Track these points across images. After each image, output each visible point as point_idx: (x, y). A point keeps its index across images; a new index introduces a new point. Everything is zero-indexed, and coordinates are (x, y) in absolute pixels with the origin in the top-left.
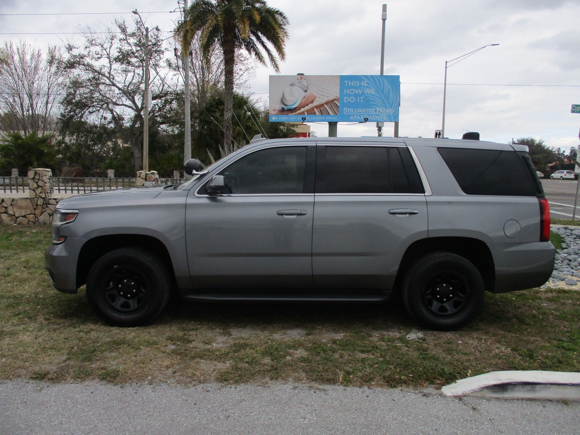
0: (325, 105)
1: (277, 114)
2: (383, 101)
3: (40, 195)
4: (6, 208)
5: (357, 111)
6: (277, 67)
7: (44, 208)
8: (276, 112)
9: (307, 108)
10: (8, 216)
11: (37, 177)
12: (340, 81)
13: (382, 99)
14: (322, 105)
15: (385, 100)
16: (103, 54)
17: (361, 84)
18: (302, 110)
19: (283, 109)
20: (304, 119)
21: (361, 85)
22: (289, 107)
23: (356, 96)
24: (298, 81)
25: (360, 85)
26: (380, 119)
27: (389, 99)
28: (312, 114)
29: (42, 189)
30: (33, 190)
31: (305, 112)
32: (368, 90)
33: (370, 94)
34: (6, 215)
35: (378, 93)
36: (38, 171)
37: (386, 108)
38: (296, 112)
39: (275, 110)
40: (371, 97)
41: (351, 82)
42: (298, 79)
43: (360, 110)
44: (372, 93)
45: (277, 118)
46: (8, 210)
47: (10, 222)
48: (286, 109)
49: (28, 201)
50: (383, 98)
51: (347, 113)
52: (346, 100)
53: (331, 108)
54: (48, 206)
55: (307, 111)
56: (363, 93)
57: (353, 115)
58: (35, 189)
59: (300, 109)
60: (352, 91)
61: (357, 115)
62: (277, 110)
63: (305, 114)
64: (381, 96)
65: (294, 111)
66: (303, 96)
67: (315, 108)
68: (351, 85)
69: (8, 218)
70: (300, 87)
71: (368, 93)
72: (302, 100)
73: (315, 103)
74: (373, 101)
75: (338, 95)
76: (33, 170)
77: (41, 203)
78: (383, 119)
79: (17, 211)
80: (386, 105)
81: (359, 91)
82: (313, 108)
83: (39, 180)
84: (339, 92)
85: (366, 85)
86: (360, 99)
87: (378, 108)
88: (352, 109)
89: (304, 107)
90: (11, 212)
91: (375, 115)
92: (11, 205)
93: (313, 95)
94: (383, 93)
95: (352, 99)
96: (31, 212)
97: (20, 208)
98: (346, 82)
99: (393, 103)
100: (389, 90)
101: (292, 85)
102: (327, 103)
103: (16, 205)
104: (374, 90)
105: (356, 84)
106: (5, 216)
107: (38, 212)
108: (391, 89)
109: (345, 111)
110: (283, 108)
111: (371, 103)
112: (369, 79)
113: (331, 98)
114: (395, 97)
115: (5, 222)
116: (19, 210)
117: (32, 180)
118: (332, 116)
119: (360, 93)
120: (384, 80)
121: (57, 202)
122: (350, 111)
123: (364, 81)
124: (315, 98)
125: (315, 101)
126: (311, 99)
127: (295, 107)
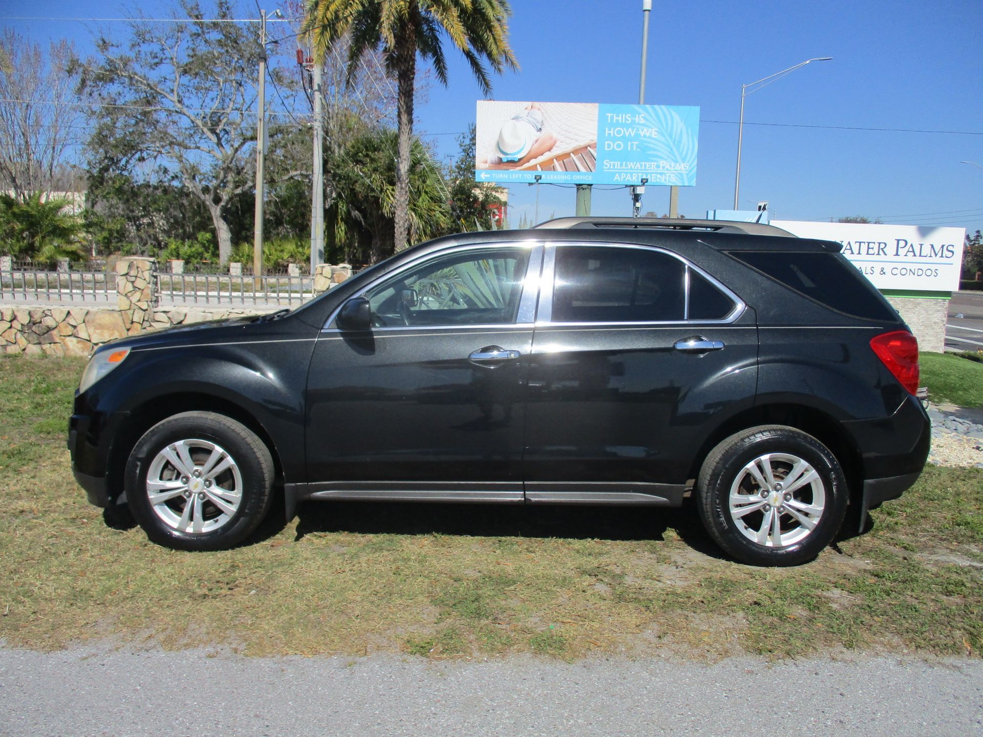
0: (572, 154)
1: (490, 169)
2: (672, 149)
3: (139, 304)
4: (75, 327)
5: (626, 165)
6: (487, 85)
7: (145, 328)
8: (487, 165)
9: (541, 159)
10: (78, 342)
11: (133, 273)
12: (599, 113)
13: (668, 146)
14: (567, 155)
15: (674, 149)
16: (164, 57)
17: (634, 119)
18: (533, 162)
19: (500, 161)
20: (538, 178)
21: (633, 122)
22: (510, 158)
23: (624, 139)
24: (527, 111)
25: (632, 120)
26: (665, 180)
27: (682, 145)
28: (550, 170)
29: (142, 294)
30: (126, 295)
31: (538, 166)
32: (645, 130)
33: (650, 137)
34: (75, 340)
35: (663, 135)
36: (135, 262)
37: (676, 162)
38: (522, 165)
39: (486, 162)
40: (649, 143)
41: (618, 116)
42: (526, 108)
43: (631, 165)
44: (653, 136)
45: (489, 176)
46: (77, 331)
47: (83, 352)
48: (505, 160)
49: (116, 315)
50: (672, 145)
51: (608, 169)
52: (608, 146)
53: (583, 160)
54: (152, 324)
55: (541, 165)
56: (637, 136)
57: (620, 174)
58: (129, 295)
59: (528, 162)
60: (619, 132)
61: (627, 173)
62: (489, 161)
63: (537, 170)
64: (667, 140)
65: (518, 164)
66: (535, 138)
67: (555, 160)
68: (617, 121)
69: (77, 345)
70: (530, 123)
71: (645, 136)
72: (533, 145)
73: (556, 152)
74: (654, 150)
75: (595, 138)
76: (126, 260)
77: (140, 318)
78: (669, 181)
79: (95, 332)
80: (675, 156)
81: (631, 132)
82: (551, 160)
83: (136, 277)
84: (596, 132)
85: (643, 121)
86: (632, 145)
87: (661, 162)
88: (618, 163)
89: (536, 158)
90: (83, 335)
91: (657, 173)
92: (84, 322)
93: (551, 138)
94: (670, 136)
95: (619, 146)
96: (121, 335)
97: (101, 327)
98: (610, 115)
99: (687, 153)
100: (681, 131)
101: (516, 118)
102: (575, 152)
103: (93, 321)
104: (655, 131)
105: (626, 119)
106: (72, 341)
107: (133, 334)
108: (684, 130)
109: (606, 166)
110: (501, 159)
111: (651, 152)
112: (648, 112)
113: (583, 144)
114: (690, 144)
115: (73, 354)
116: (99, 331)
117: (124, 277)
118: (584, 174)
119: (633, 134)
120: (674, 113)
121: (169, 318)
122: (614, 165)
123: (639, 114)
124: (555, 142)
125: (554, 148)
126: (548, 144)
127: (519, 156)
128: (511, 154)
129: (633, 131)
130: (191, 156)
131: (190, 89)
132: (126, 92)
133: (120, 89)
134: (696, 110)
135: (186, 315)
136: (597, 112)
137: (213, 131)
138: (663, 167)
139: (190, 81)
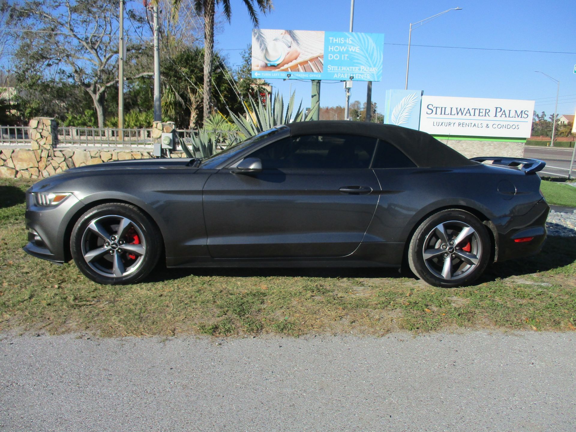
0: (309, 62)
1: (260, 70)
2: (368, 59)
3: (45, 146)
4: (5, 160)
5: (341, 68)
6: (257, 21)
7: (49, 161)
8: (259, 68)
9: (291, 64)
10: (8, 170)
11: (41, 127)
12: (325, 37)
13: (366, 57)
14: (306, 62)
15: (369, 59)
18: (286, 66)
20: (289, 76)
21: (345, 43)
22: (272, 63)
23: (340, 53)
24: (282, 36)
25: (344, 42)
26: (364, 77)
27: (374, 57)
28: (296, 71)
29: (46, 140)
30: (37, 141)
31: (289, 69)
32: (352, 47)
33: (355, 52)
34: (5, 168)
35: (362, 50)
36: (42, 120)
37: (370, 67)
38: (279, 68)
39: (258, 66)
40: (354, 55)
41: (336, 39)
42: (282, 34)
43: (344, 68)
44: (357, 51)
45: (259, 74)
46: (7, 163)
47: (11, 175)
48: (269, 65)
49: (31, 153)
50: (368, 56)
51: (331, 71)
52: (330, 57)
53: (315, 65)
54: (54, 158)
55: (291, 68)
56: (347, 51)
57: (337, 73)
58: (38, 140)
59: (283, 66)
60: (337, 49)
62: (260, 66)
63: (288, 71)
64: (365, 54)
65: (277, 67)
66: (287, 52)
67: (299, 65)
68: (336, 42)
69: (7, 171)
70: (284, 42)
71: (352, 51)
72: (286, 56)
73: (299, 60)
74: (357, 59)
76: (36, 119)
77: (45, 155)
78: (366, 78)
79: (18, 164)
80: (369, 64)
81: (343, 49)
82: (297, 65)
83: (43, 130)
84: (323, 49)
85: (351, 42)
86: (344, 57)
87: (361, 67)
88: (336, 67)
89: (287, 64)
90: (11, 165)
91: (359, 74)
92: (11, 157)
93: (297, 52)
94: (367, 51)
95: (336, 57)
96: (34, 165)
97: (22, 160)
98: (331, 38)
99: (376, 62)
100: (373, 48)
101: (276, 40)
102: (311, 60)
103: (17, 157)
104: (358, 48)
105: (341, 41)
106: (3, 169)
107: (42, 165)
108: (375, 48)
109: (329, 69)
110: (267, 64)
111: (356, 61)
112: (354, 37)
113: (315, 55)
114: (379, 56)
115: (4, 177)
116: (21, 163)
117: (35, 130)
118: (316, 74)
119: (345, 50)
120: (369, 37)
121: (64, 155)
122: (334, 69)
123: (349, 38)
124: (299, 54)
125: (298, 58)
126: (294, 56)
127: (278, 63)
128: (273, 61)
129: (345, 48)
130: (80, 64)
131: (78, 22)
132: (38, 24)
133: (35, 21)
134: (382, 36)
135: (74, 153)
136: (323, 36)
137: (93, 48)
138: (363, 70)
139: (78, 17)
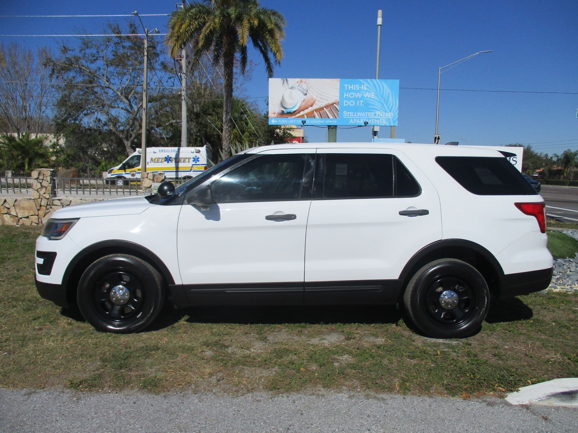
0: (324, 108)
1: (277, 117)
2: (383, 105)
3: (44, 195)
4: (9, 209)
5: (357, 114)
7: (48, 209)
8: (275, 115)
9: (306, 111)
10: (11, 217)
11: (41, 177)
12: (340, 84)
13: (381, 103)
14: (322, 109)
15: (385, 105)
16: (99, 56)
17: (360, 87)
18: (302, 113)
19: (283, 112)
20: (304, 122)
21: (360, 89)
22: (288, 110)
23: (356, 99)
24: (298, 84)
25: (359, 88)
26: (380, 123)
27: (389, 102)
28: (312, 117)
29: (46, 189)
30: (37, 190)
31: (305, 115)
32: (367, 94)
33: (370, 98)
35: (377, 96)
36: (42, 172)
37: (386, 112)
38: (295, 115)
39: (275, 113)
40: (370, 101)
41: (351, 86)
42: (298, 82)
43: (359, 114)
44: (372, 97)
45: (276, 121)
46: (10, 211)
47: (13, 223)
48: (285, 112)
49: (32, 201)
50: (383, 102)
51: (346, 117)
52: (346, 103)
53: (331, 111)
54: (52, 206)
55: (306, 114)
56: (363, 97)
57: (353, 119)
58: (39, 190)
59: (299, 113)
60: (352, 95)
61: (357, 119)
62: (276, 113)
63: (304, 117)
64: (380, 100)
65: (293, 114)
66: (303, 99)
67: (315, 112)
68: (351, 89)
69: (10, 219)
70: (300, 90)
71: (367, 97)
72: (302, 103)
74: (373, 105)
75: (338, 99)
76: (37, 171)
77: (45, 203)
78: (382, 123)
79: (20, 212)
80: (385, 109)
81: (359, 95)
82: (313, 112)
83: (43, 180)
84: (339, 96)
85: (366, 89)
86: (360, 103)
87: (377, 112)
88: (351, 113)
89: (303, 111)
90: (13, 213)
92: (14, 206)
93: (312, 99)
94: (382, 98)
95: (352, 103)
96: (34, 213)
97: (23, 208)
98: (346, 85)
99: (392, 107)
100: (389, 94)
101: (292, 88)
102: (327, 107)
103: (19, 205)
104: (373, 94)
105: (356, 88)
106: (7, 217)
107: (41, 213)
108: (390, 93)
109: (345, 115)
111: (371, 107)
112: (369, 84)
113: (331, 102)
114: (394, 101)
115: (7, 224)
116: (22, 211)
117: (36, 180)
118: (332, 120)
119: (360, 97)
120: (384, 84)
121: (61, 203)
122: (349, 114)
123: (364, 84)
124: (315, 101)
125: (314, 105)
126: (310, 103)
127: (294, 110)
128: (289, 109)
129: (360, 94)
130: (114, 112)
131: (114, 74)
132: (77, 76)
134: (397, 82)
135: (71, 202)
136: (338, 83)
137: (127, 98)
138: (378, 115)
139: (114, 69)
